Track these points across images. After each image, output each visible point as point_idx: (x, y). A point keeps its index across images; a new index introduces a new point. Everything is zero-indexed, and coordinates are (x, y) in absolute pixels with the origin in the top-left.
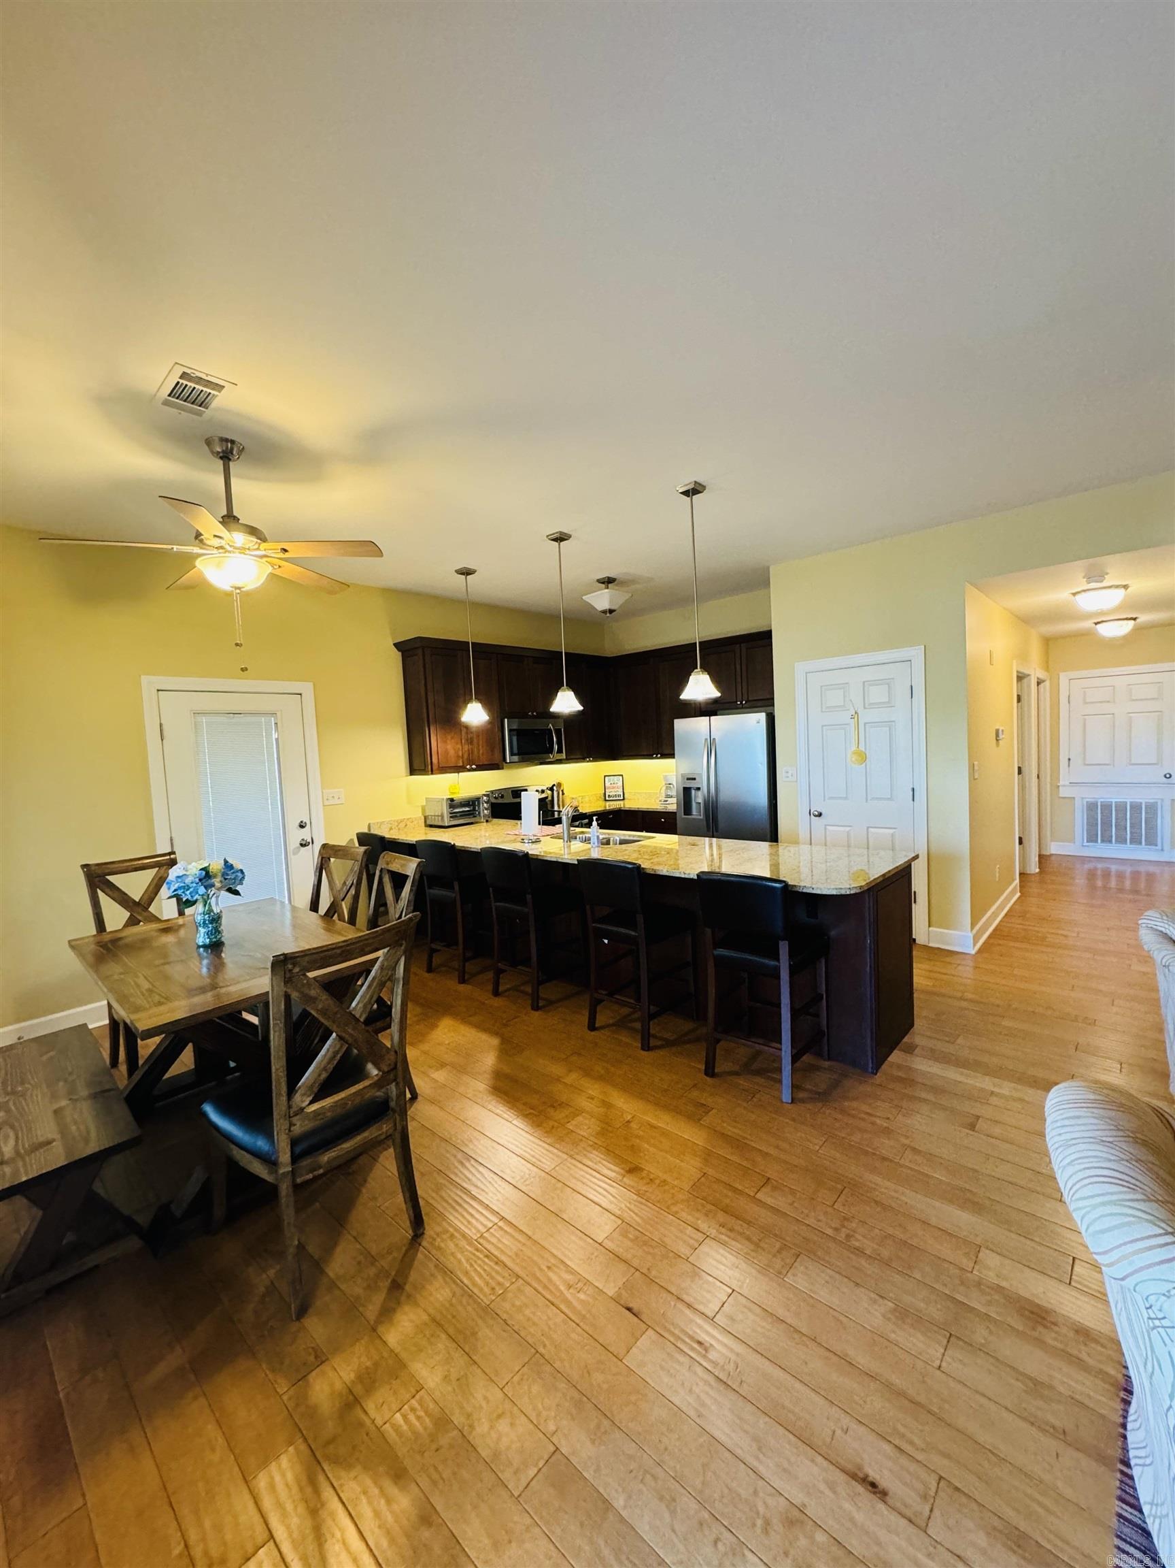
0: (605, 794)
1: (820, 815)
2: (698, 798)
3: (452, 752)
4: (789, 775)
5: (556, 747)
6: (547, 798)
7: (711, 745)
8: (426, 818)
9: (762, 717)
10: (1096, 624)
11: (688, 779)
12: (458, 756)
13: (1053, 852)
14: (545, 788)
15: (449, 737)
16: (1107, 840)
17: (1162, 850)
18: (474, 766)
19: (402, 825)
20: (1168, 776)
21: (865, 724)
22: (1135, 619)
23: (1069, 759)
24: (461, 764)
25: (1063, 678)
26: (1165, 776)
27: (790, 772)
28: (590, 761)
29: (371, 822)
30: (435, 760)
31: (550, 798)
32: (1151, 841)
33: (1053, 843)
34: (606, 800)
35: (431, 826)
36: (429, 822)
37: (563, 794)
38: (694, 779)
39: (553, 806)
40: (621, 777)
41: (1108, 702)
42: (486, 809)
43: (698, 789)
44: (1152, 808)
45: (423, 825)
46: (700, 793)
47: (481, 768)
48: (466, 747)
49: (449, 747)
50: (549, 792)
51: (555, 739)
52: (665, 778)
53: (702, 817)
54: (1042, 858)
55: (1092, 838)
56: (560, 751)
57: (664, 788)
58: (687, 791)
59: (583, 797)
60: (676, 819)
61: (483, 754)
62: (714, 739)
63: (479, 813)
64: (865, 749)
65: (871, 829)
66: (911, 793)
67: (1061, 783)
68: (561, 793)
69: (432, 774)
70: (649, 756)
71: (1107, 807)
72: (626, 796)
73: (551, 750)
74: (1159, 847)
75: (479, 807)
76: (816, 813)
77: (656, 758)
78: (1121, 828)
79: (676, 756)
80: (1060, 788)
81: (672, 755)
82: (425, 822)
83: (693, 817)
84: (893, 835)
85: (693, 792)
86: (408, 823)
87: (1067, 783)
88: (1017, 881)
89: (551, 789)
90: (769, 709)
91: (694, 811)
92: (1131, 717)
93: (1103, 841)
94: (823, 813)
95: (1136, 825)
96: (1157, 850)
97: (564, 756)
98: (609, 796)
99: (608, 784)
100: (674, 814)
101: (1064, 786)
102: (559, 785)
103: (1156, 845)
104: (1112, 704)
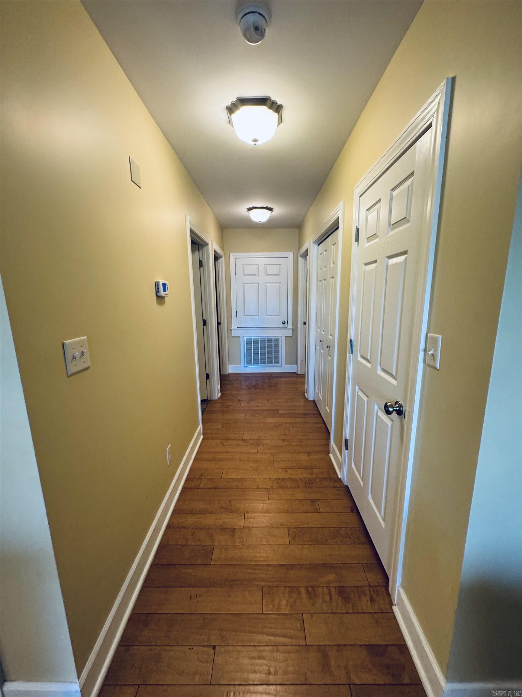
10: (249, 209)
13: (230, 372)
16: (256, 361)
17: (281, 366)
20: (284, 322)
22: (270, 209)
23: (237, 312)
25: (232, 256)
26: (283, 323)
32: (277, 361)
33: (230, 366)
41: (256, 275)
44: (277, 341)
54: (224, 378)
55: (249, 362)
67: (233, 328)
71: (256, 341)
78: (263, 354)
80: (233, 330)
87: (236, 327)
88: (201, 425)
92: (266, 286)
93: (254, 362)
95: (269, 352)
96: (279, 366)
101: (234, 329)
103: (279, 363)
104: (257, 277)
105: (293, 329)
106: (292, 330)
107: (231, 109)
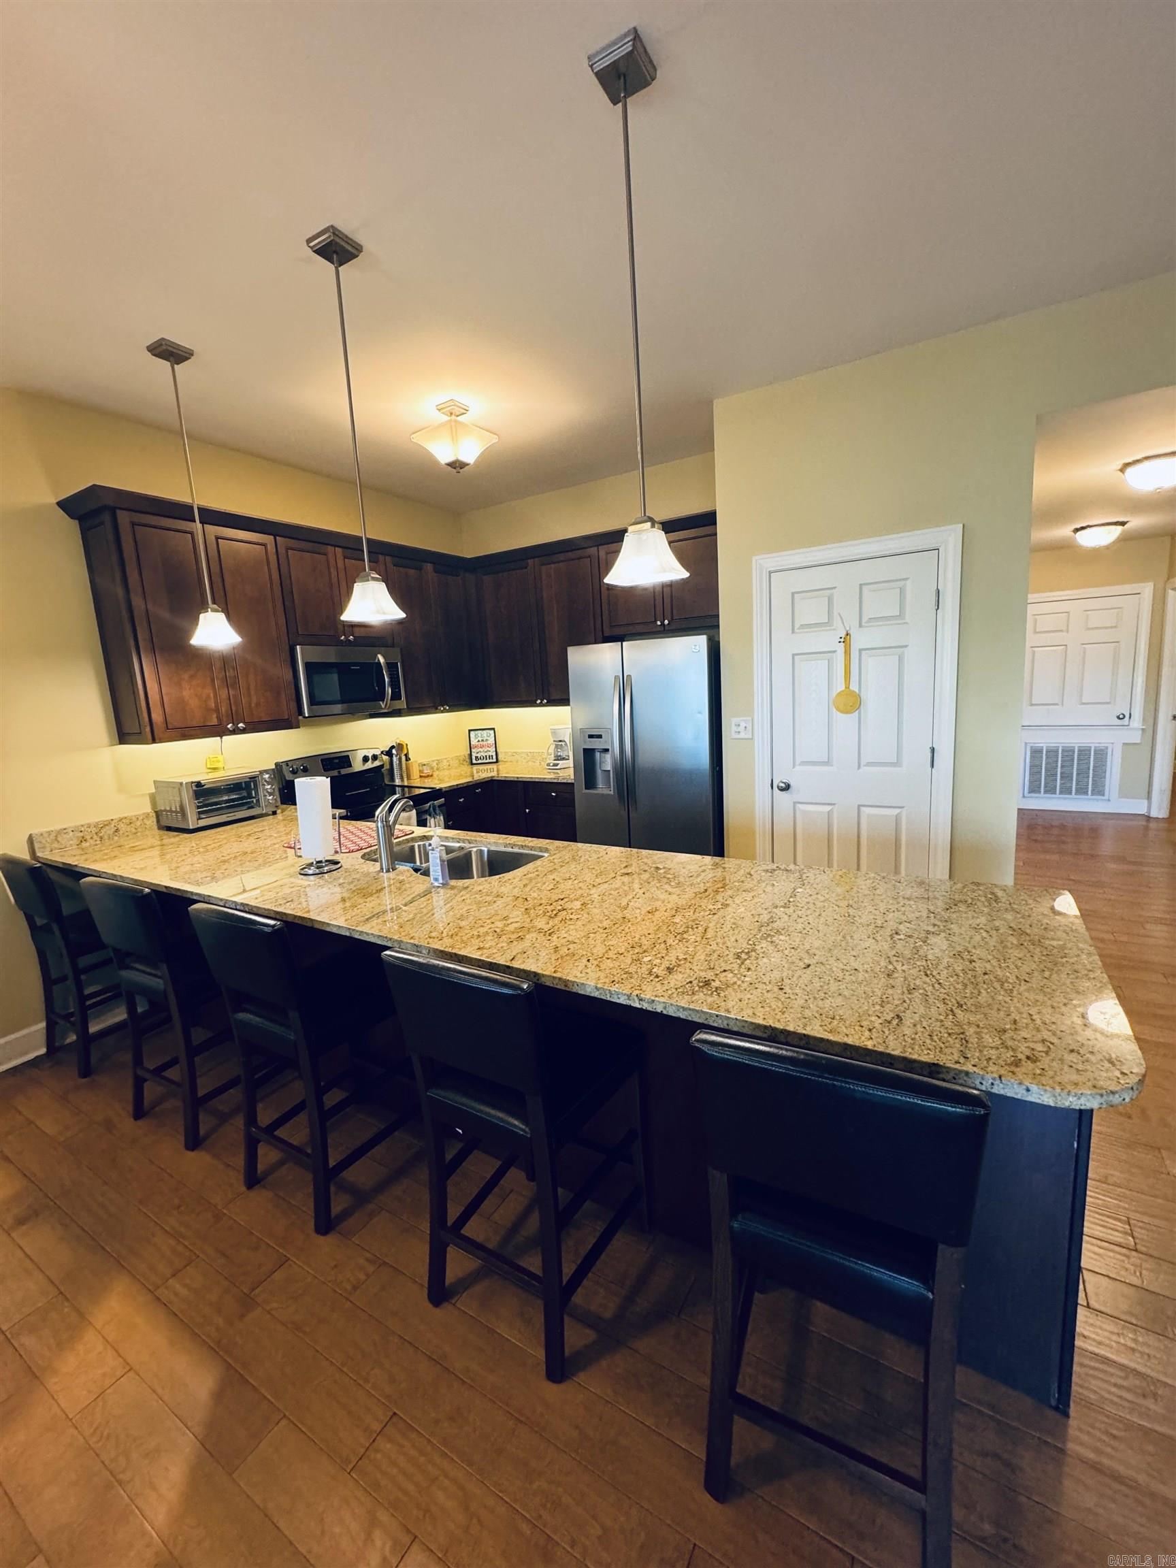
0: (471, 755)
1: (787, 788)
2: (607, 763)
3: (194, 703)
4: (741, 728)
5: (389, 691)
6: (382, 766)
7: (624, 686)
8: (158, 814)
9: (699, 643)
10: (1077, 530)
11: (591, 736)
12: (208, 710)
14: (377, 752)
15: (186, 676)
16: (1050, 790)
17: (1109, 800)
18: (241, 725)
19: (109, 830)
20: (1122, 716)
21: (860, 650)
22: (1123, 524)
24: (215, 721)
26: (1118, 717)
27: (743, 725)
28: (445, 711)
29: (35, 831)
30: (157, 716)
31: (387, 767)
32: (1099, 791)
34: (472, 764)
35: (169, 829)
36: (165, 823)
37: (408, 759)
38: (600, 736)
39: (392, 779)
40: (492, 732)
41: (1061, 631)
42: (270, 794)
43: (607, 750)
44: (1101, 754)
45: (156, 827)
46: (608, 757)
47: (255, 726)
48: (223, 693)
49: (187, 693)
50: (385, 758)
51: (386, 679)
52: (554, 732)
53: (612, 793)
55: (1034, 788)
56: (396, 696)
57: (553, 747)
58: (589, 754)
59: (439, 762)
60: (573, 793)
61: (258, 704)
62: (629, 676)
63: (258, 801)
64: (860, 690)
65: (863, 809)
66: (929, 755)
68: (404, 758)
69: (154, 741)
70: (532, 704)
71: (1052, 752)
72: (500, 757)
73: (382, 696)
74: (1106, 797)
75: (257, 793)
76: (783, 785)
77: (541, 705)
78: (1066, 777)
79: (571, 703)
81: (565, 701)
82: (158, 821)
83: (599, 791)
84: (898, 819)
85: (598, 755)
86: (122, 826)
89: (389, 753)
90: (712, 632)
91: (600, 784)
92: (1084, 648)
93: (1046, 792)
94: (792, 784)
95: (1083, 773)
96: (1103, 800)
97: (402, 704)
98: (477, 758)
99: (474, 742)
100: (570, 786)
102: (400, 747)
103: (1103, 795)
104: (1064, 634)
105: (1143, 729)
106: (1140, 732)
107: (1122, 470)
